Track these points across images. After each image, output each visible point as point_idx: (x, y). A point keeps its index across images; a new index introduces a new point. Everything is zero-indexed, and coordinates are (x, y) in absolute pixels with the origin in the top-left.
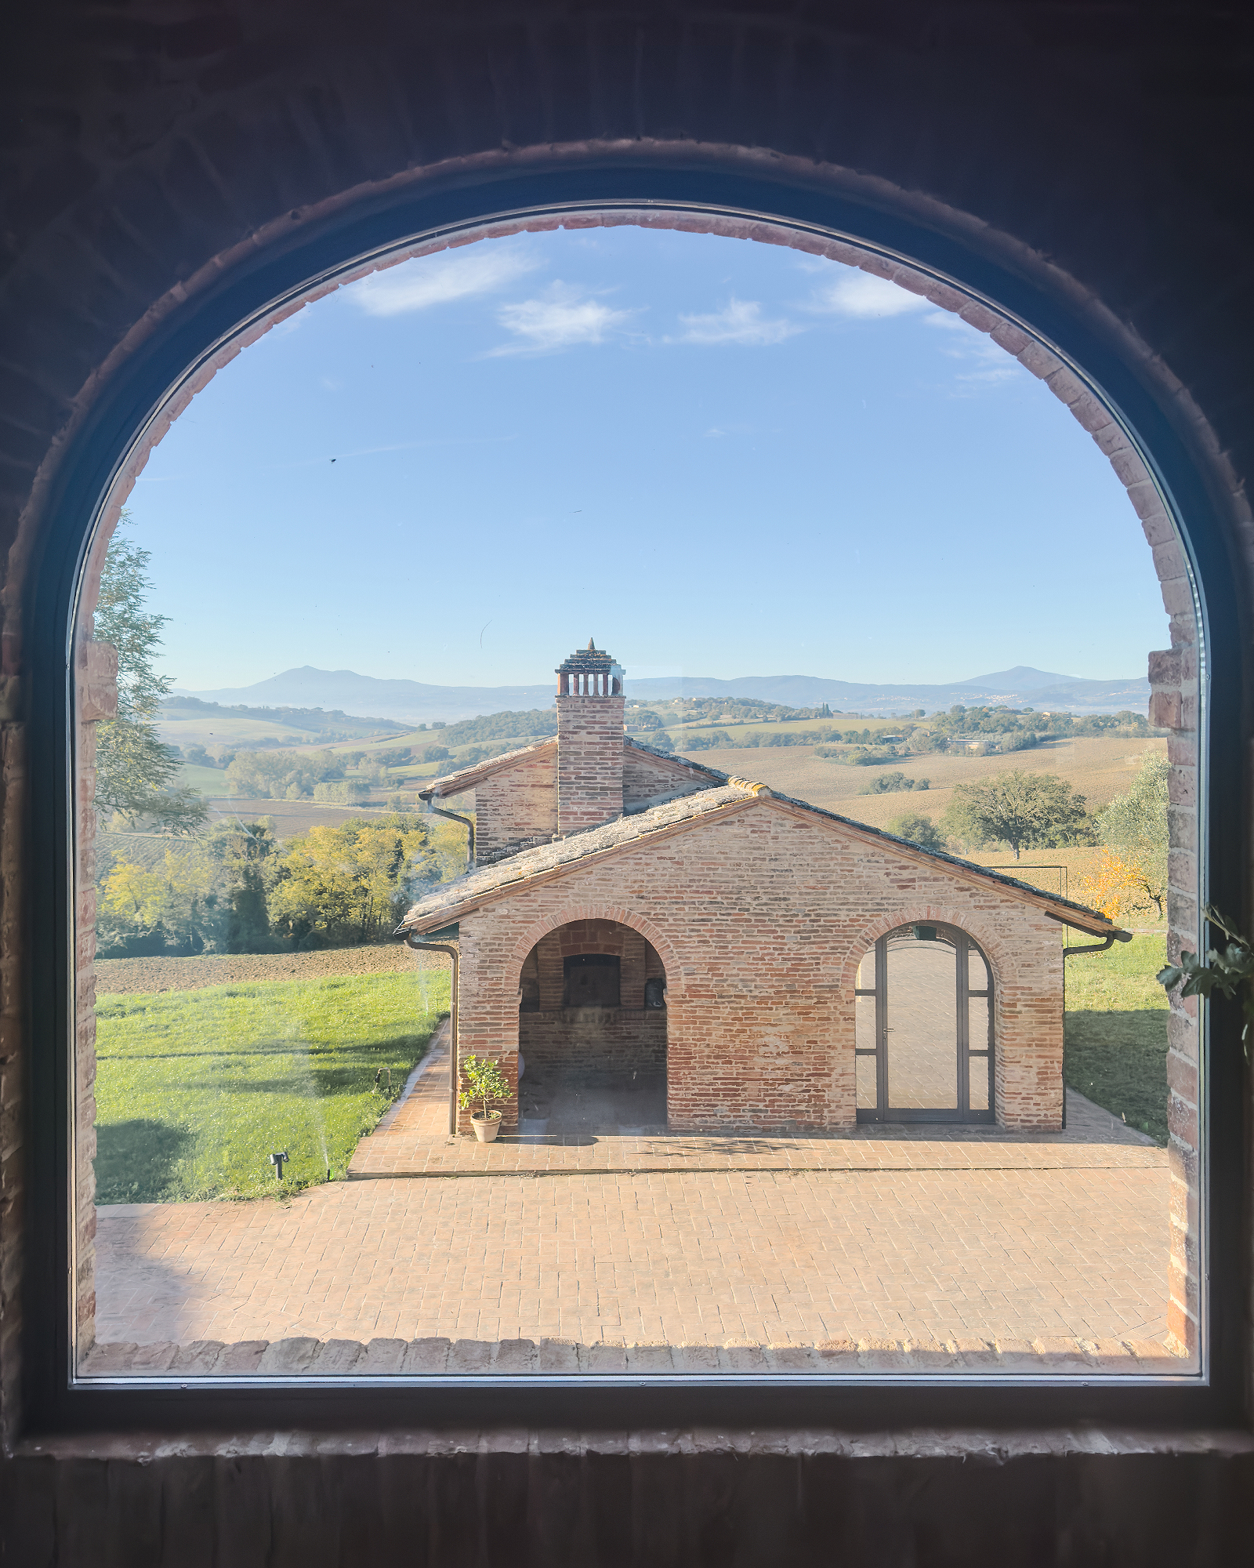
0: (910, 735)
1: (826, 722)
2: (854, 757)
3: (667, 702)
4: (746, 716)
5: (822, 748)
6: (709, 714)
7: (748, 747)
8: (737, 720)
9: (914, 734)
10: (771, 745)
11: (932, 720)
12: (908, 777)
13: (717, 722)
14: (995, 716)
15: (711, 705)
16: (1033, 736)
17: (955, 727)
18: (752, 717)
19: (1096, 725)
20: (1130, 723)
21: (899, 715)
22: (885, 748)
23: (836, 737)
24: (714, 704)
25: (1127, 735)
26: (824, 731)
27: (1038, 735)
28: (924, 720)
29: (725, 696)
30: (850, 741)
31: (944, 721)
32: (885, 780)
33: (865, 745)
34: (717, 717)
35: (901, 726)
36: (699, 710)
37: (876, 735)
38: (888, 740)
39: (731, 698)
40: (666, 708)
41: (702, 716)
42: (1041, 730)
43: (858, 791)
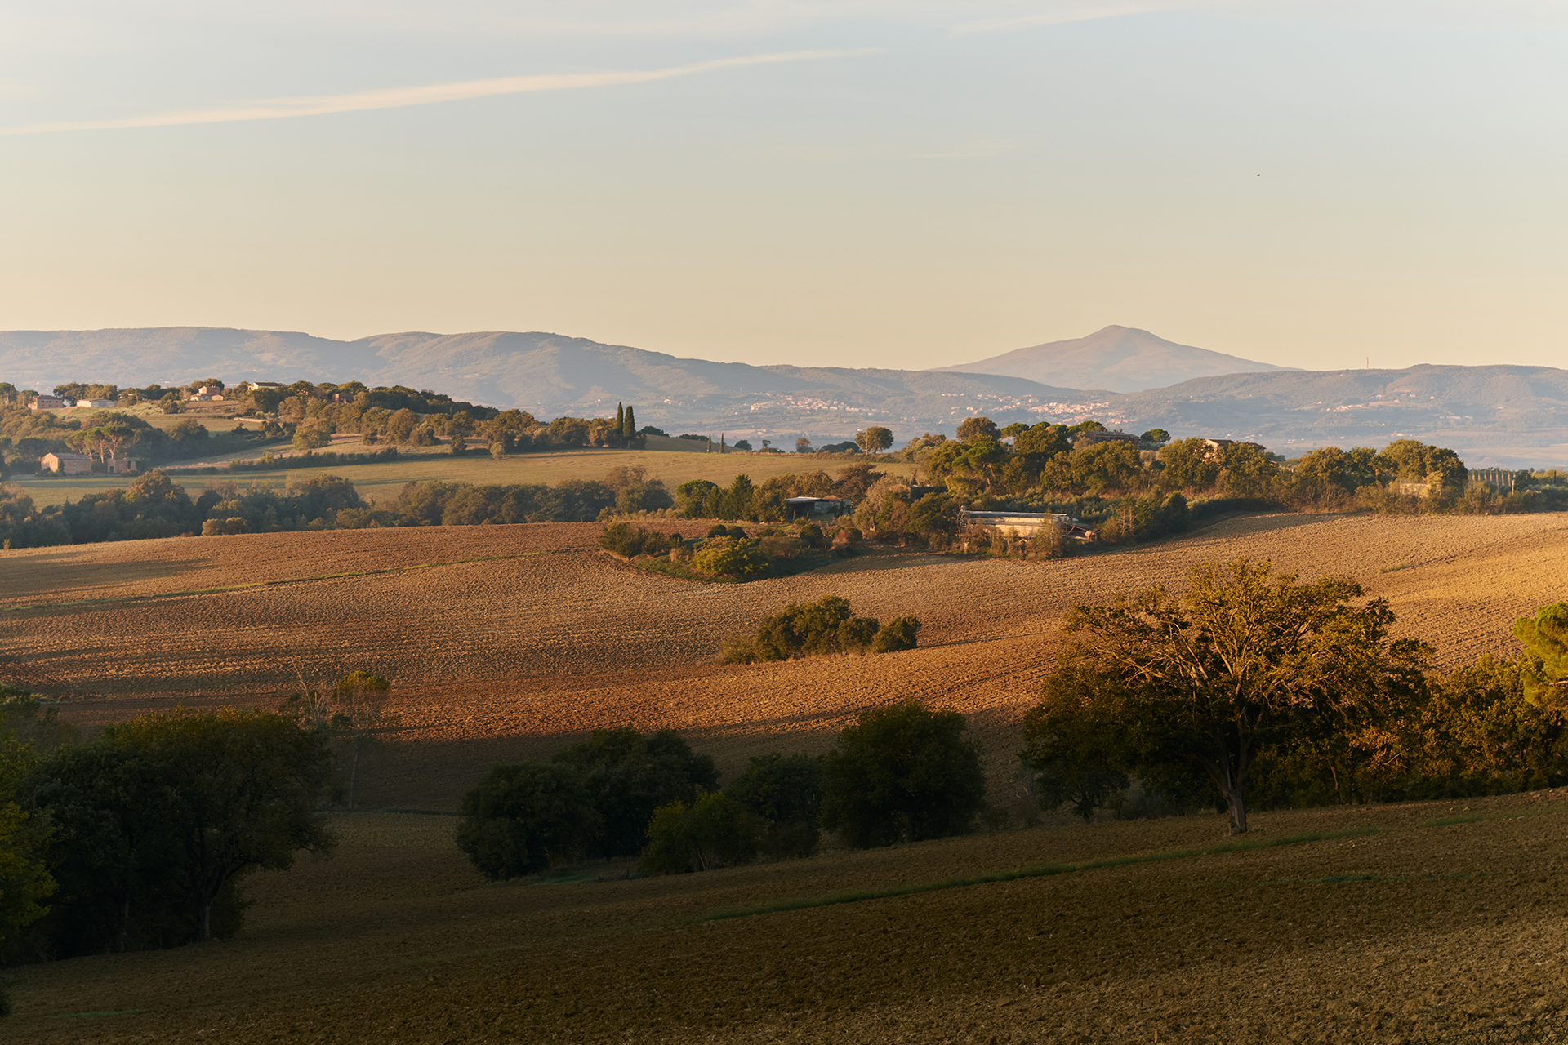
0: (861, 496)
1: (628, 459)
2: (708, 555)
3: (175, 392)
4: (405, 437)
5: (622, 529)
6: (300, 430)
7: (412, 523)
8: (377, 448)
9: (873, 494)
10: (477, 518)
11: (910, 456)
12: (859, 610)
13: (321, 451)
14: (1081, 448)
15: (304, 402)
16: (1179, 501)
17: (979, 475)
18: (420, 441)
19: (1339, 479)
20: (1422, 473)
21: (816, 445)
22: (792, 530)
23: (654, 498)
24: (311, 401)
25: (1412, 505)
26: (625, 483)
27: (1193, 500)
28: (889, 459)
29: (342, 380)
30: (696, 511)
31: (948, 458)
32: (799, 622)
33: (739, 523)
34: (324, 439)
35: (835, 469)
36: (269, 417)
37: (768, 494)
38: (801, 509)
39: (357, 386)
40: (174, 410)
41: (283, 435)
42: (1199, 489)
43: (721, 655)
